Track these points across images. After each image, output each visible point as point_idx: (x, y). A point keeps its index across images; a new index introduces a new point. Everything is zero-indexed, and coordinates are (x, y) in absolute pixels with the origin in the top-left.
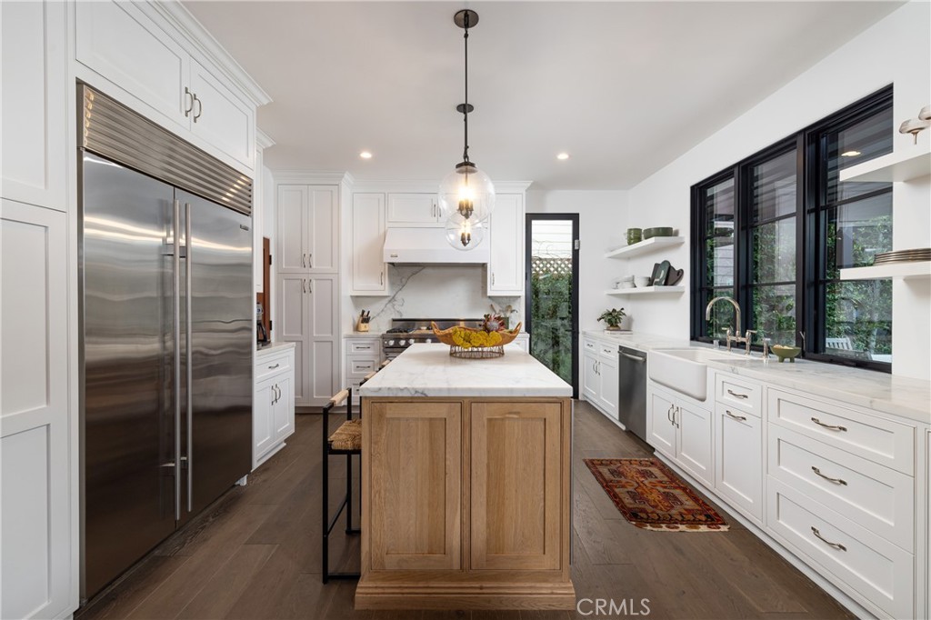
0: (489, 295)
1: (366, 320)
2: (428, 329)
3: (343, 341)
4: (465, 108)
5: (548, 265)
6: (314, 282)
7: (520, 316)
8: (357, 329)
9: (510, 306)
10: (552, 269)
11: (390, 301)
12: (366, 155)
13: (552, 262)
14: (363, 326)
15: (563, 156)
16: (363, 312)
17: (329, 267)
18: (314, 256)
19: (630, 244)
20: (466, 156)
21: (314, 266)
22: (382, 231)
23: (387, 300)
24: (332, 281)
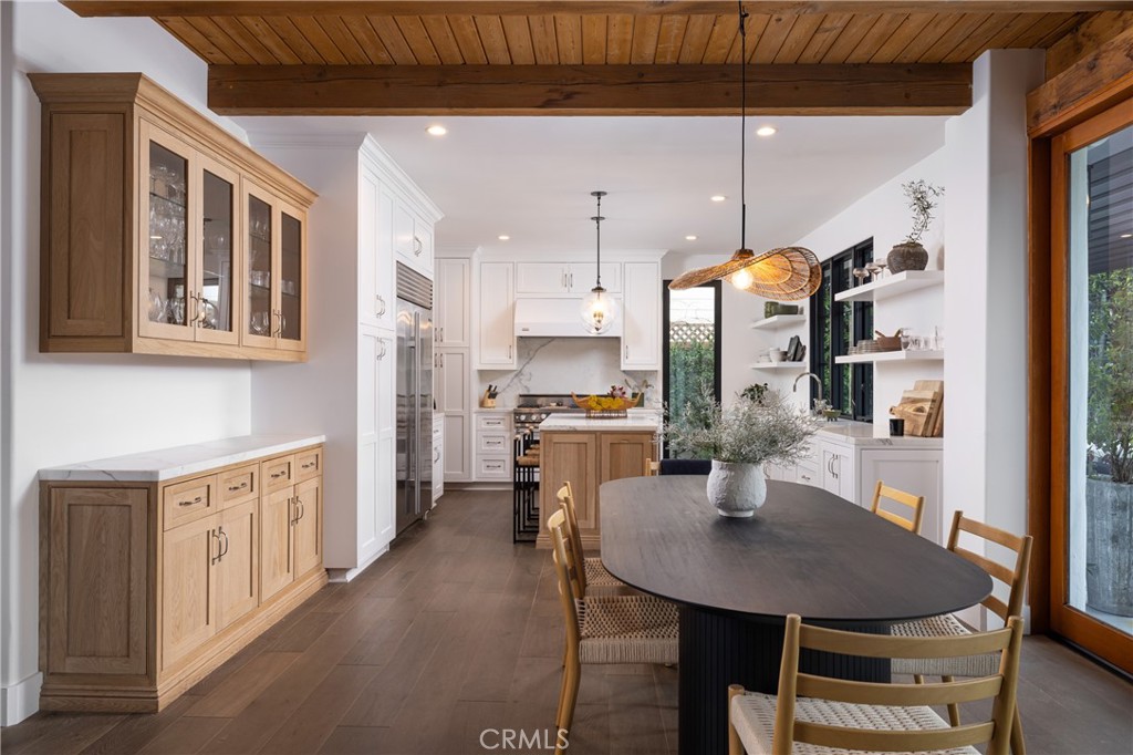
0: (623, 369)
1: (493, 395)
2: (558, 405)
3: (474, 416)
4: (598, 219)
5: (698, 332)
6: (445, 356)
7: (657, 392)
8: (482, 404)
9: (645, 381)
10: (702, 337)
11: (516, 375)
12: (504, 238)
13: (702, 328)
14: (489, 402)
15: (691, 238)
16: (491, 387)
17: (460, 341)
18: (445, 330)
19: (766, 317)
20: (598, 283)
21: (445, 340)
22: (511, 303)
23: (513, 375)
24: (463, 356)
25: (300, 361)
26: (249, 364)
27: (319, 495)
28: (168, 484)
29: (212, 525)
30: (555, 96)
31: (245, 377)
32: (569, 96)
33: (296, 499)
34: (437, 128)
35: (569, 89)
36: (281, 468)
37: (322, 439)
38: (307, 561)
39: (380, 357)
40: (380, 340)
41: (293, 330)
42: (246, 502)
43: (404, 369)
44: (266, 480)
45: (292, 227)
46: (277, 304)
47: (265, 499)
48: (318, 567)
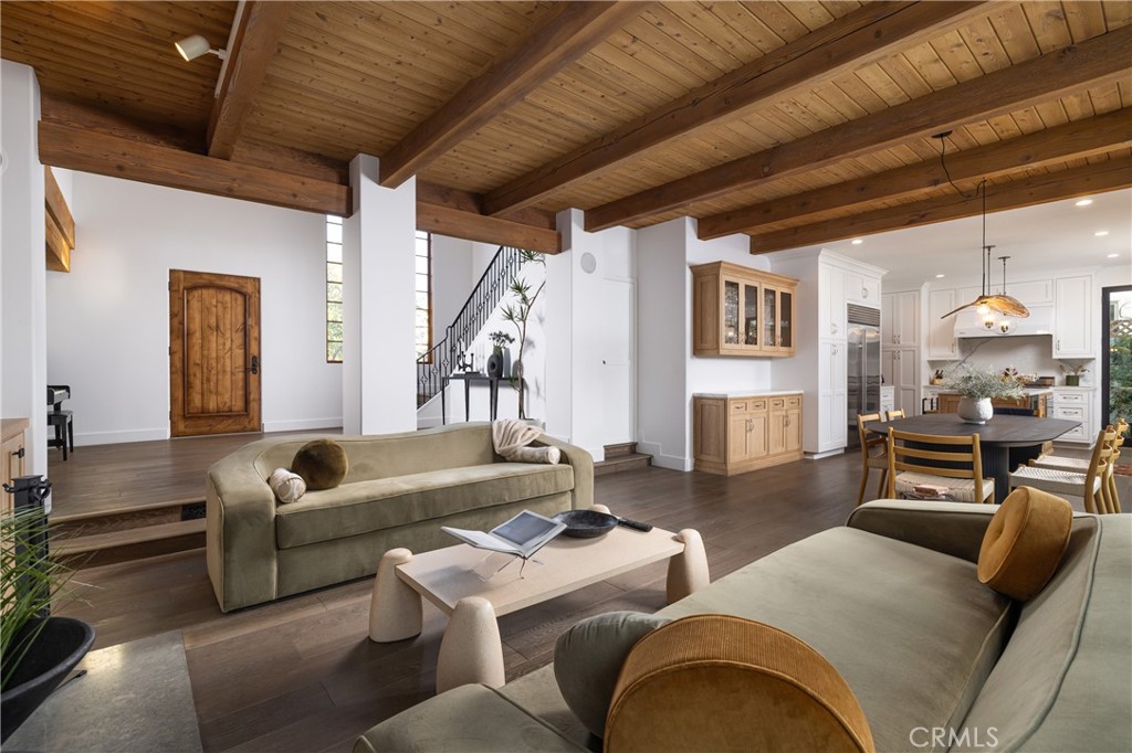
0: (1055, 356)
1: (940, 377)
3: (923, 389)
6: (901, 352)
8: (932, 383)
9: (1081, 367)
11: (960, 364)
12: (940, 276)
14: (937, 381)
16: (938, 371)
17: (912, 343)
18: (901, 336)
21: (901, 343)
23: (958, 362)
24: (914, 353)
25: (790, 356)
26: (770, 358)
27: (800, 417)
28: (731, 399)
29: (748, 417)
30: (915, 218)
31: (768, 364)
32: (923, 216)
33: (787, 416)
34: (857, 241)
35: (922, 213)
36: (778, 401)
37: (802, 392)
38: (794, 445)
39: (834, 353)
40: (835, 346)
41: (787, 342)
42: (762, 413)
43: (855, 362)
44: (771, 404)
45: (786, 298)
46: (778, 332)
47: (771, 414)
48: (799, 450)
